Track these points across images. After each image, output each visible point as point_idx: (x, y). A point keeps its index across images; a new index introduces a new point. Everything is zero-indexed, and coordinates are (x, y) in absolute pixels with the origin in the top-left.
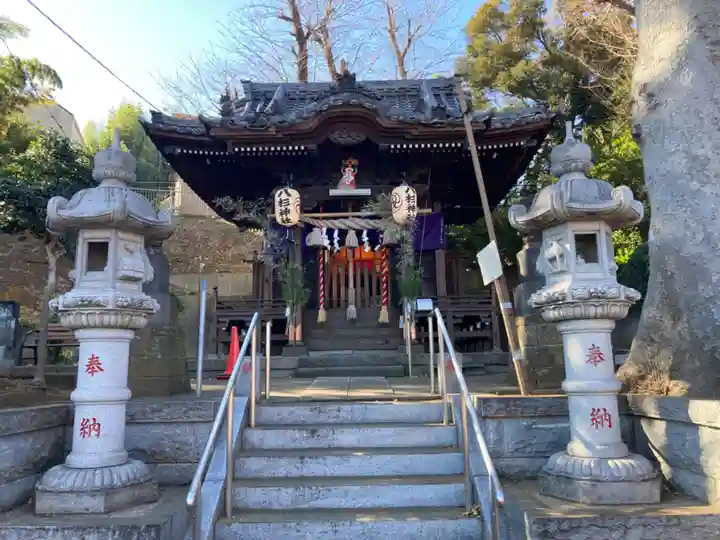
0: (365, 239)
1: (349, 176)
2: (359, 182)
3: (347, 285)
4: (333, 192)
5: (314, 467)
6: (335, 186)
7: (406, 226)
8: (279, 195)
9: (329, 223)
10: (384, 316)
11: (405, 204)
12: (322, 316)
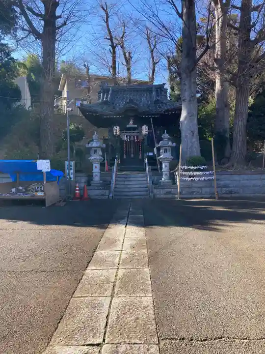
0: (136, 138)
1: (131, 122)
2: (134, 123)
3: (131, 148)
4: (127, 126)
5: (126, 183)
6: (128, 124)
7: (145, 136)
8: (115, 128)
9: (127, 134)
10: (140, 157)
11: (145, 130)
12: (125, 157)
